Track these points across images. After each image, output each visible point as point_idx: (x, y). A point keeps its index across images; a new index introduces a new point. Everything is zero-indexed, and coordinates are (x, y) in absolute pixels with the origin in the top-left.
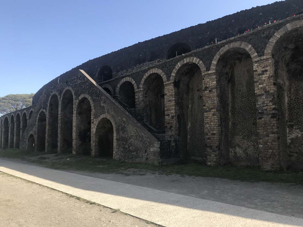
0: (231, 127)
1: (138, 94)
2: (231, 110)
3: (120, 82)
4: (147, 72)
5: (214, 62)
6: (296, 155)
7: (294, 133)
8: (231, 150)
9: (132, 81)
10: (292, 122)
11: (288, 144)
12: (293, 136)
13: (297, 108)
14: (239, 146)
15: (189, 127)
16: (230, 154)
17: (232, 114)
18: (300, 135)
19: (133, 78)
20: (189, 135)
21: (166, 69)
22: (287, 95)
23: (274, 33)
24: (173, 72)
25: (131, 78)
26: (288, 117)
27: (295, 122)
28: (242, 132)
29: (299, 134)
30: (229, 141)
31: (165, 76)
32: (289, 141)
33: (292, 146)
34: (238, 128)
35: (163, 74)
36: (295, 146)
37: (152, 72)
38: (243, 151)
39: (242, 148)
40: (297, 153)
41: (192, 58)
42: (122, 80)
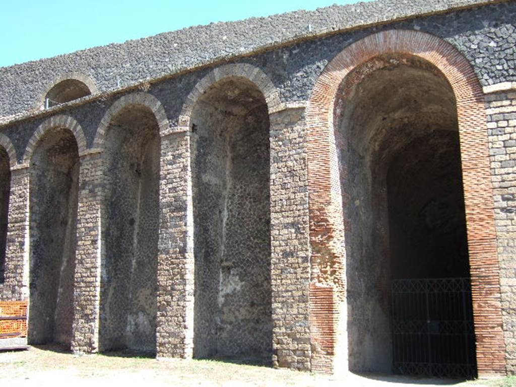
0: (135, 270)
2: (138, 233)
5: (101, 131)
6: (229, 327)
7: (231, 284)
8: (130, 318)
10: (230, 260)
11: (220, 305)
12: (229, 289)
13: (240, 234)
14: (143, 311)
15: (62, 269)
16: (128, 328)
17: (139, 242)
18: (238, 288)
20: (62, 287)
21: (17, 137)
22: (228, 208)
23: (195, 82)
24: (29, 144)
26: (224, 251)
27: (234, 260)
28: (152, 282)
29: (237, 285)
30: (128, 300)
31: (14, 151)
32: (221, 300)
33: (225, 310)
34: (147, 272)
35: (10, 147)
36: (230, 310)
38: (150, 321)
39: (148, 314)
40: (231, 323)
41: (65, 117)
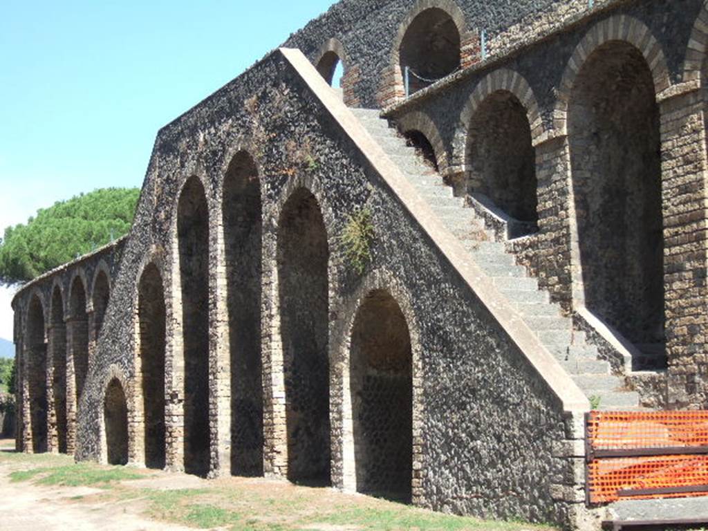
1: (546, 157)
3: (471, 97)
4: (583, 35)
9: (521, 87)
19: (526, 73)
21: (665, 19)
24: (693, 33)
25: (516, 74)
31: (661, 54)
35: (650, 46)
37: (606, 35)
42: (479, 85)
